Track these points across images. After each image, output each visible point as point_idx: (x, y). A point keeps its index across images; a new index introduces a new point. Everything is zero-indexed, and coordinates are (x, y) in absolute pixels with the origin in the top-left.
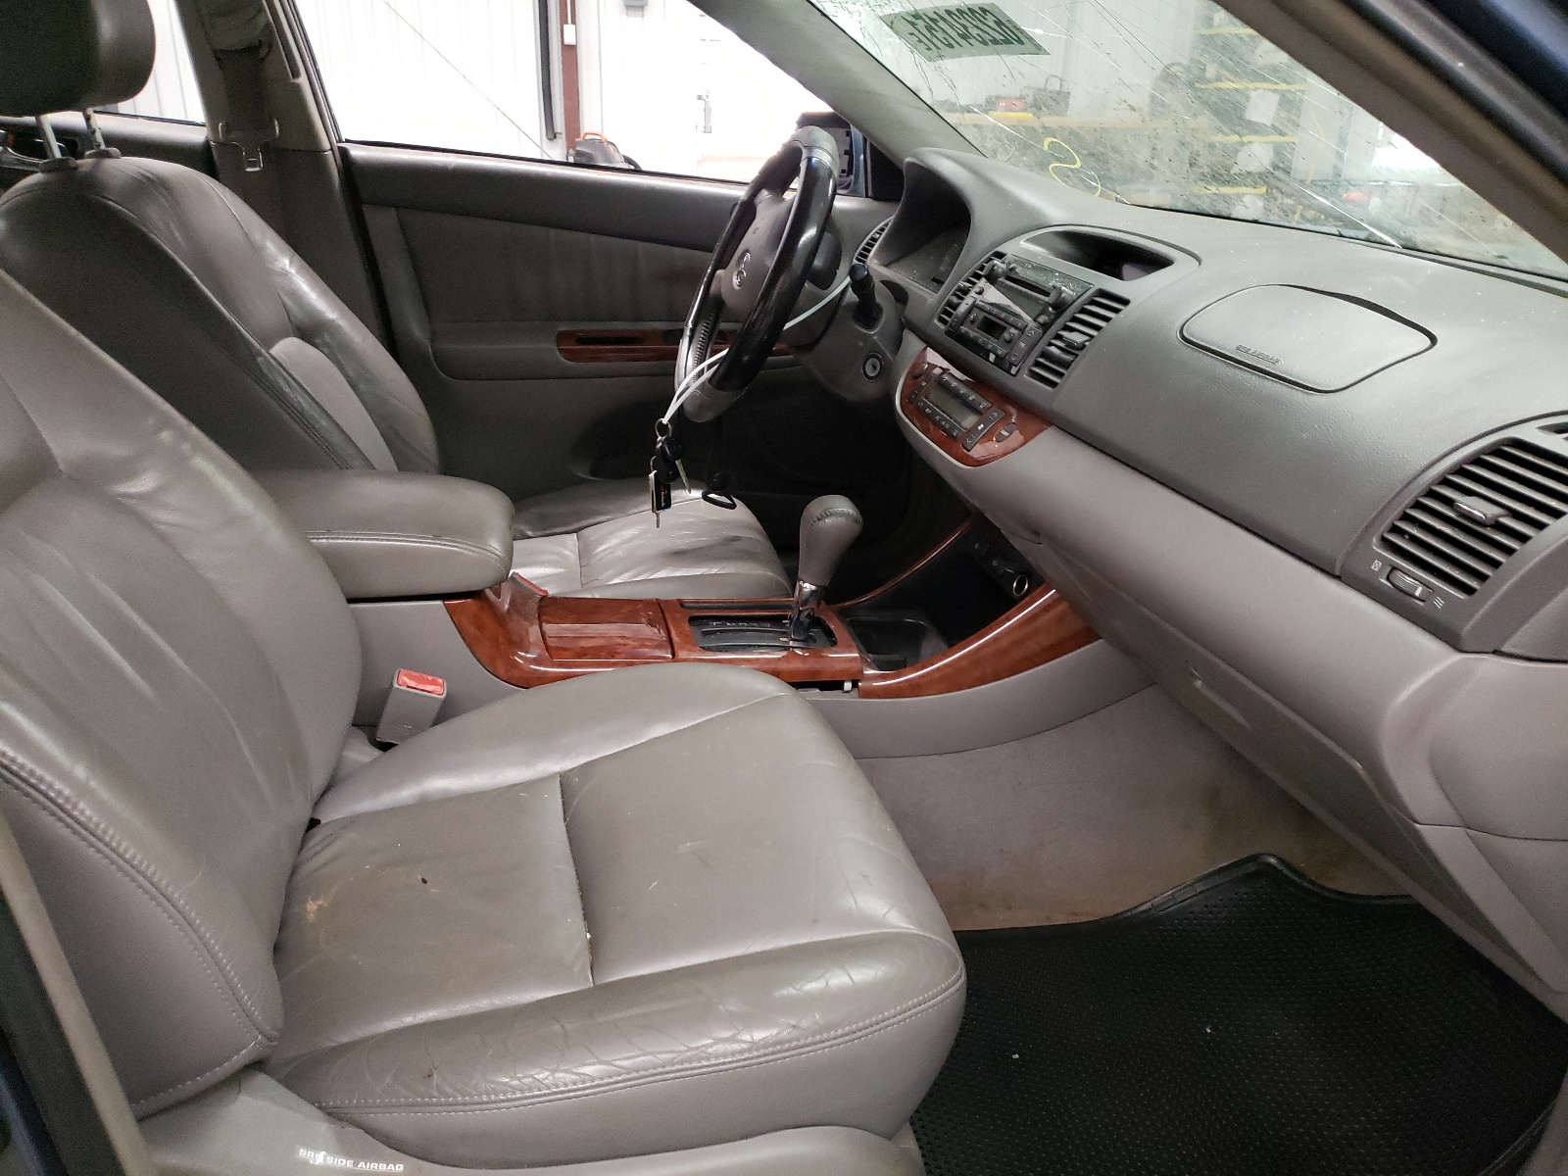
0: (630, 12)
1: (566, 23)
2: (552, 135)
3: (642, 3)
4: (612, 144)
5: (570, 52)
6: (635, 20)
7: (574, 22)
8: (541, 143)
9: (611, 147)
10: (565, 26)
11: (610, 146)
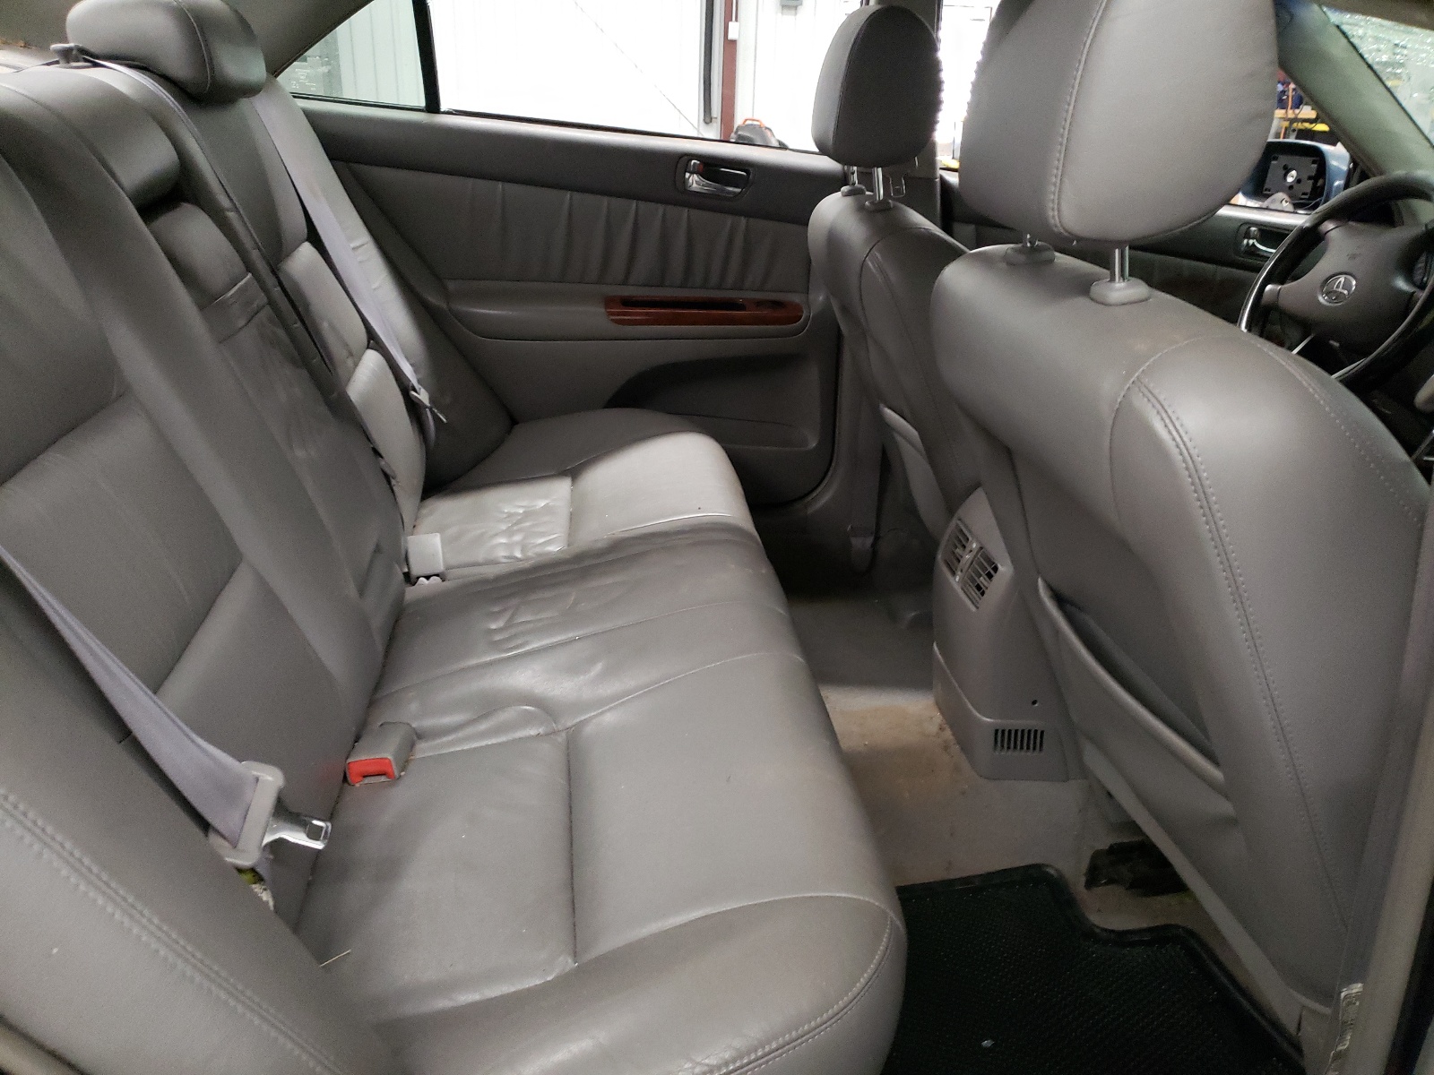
0: (785, 11)
1: (731, 20)
2: (708, 118)
3: (795, 3)
4: (770, 130)
5: (731, 46)
6: (788, 18)
7: (736, 20)
8: (699, 126)
9: (769, 133)
10: (730, 24)
11: (767, 131)
